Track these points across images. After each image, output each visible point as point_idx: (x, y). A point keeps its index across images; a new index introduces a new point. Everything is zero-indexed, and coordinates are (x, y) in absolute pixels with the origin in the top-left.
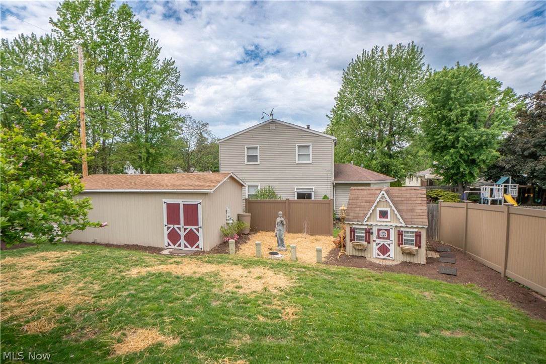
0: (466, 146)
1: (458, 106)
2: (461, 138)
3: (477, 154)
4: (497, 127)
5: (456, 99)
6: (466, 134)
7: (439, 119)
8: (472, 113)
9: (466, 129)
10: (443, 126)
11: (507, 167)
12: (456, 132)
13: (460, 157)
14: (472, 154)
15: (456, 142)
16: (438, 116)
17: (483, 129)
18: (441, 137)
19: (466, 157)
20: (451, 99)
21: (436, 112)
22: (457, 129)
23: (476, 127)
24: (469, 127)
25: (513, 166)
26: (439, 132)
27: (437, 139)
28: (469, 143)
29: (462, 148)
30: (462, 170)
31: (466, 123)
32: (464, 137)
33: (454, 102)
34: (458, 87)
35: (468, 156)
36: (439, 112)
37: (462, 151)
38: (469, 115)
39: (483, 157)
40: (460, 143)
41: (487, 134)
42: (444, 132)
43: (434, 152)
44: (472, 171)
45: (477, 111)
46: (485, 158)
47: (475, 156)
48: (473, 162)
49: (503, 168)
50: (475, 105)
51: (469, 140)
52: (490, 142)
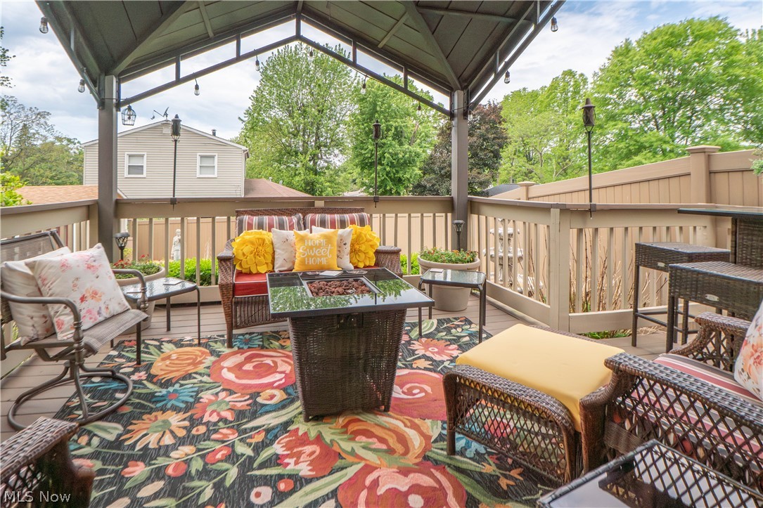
0: (392, 163)
1: (383, 120)
2: (387, 155)
3: (401, 172)
4: (419, 145)
5: (382, 112)
6: (391, 151)
7: (366, 133)
8: (396, 128)
9: (391, 145)
10: (370, 140)
11: (428, 185)
12: (383, 147)
13: (387, 175)
14: (397, 172)
15: (382, 159)
16: (365, 128)
17: (406, 146)
18: (367, 153)
19: (392, 174)
20: (377, 112)
21: (363, 125)
22: (384, 144)
23: (401, 144)
24: (394, 142)
25: (433, 185)
26: (365, 147)
27: (365, 154)
28: (394, 160)
29: (388, 165)
30: (388, 188)
31: (390, 139)
32: (389, 153)
33: (380, 116)
34: (384, 100)
35: (394, 174)
36: (366, 125)
37: (388, 169)
38: (393, 129)
39: (407, 176)
40: (386, 160)
41: (410, 152)
42: (370, 147)
43: (363, 168)
44: (398, 190)
45: (401, 128)
46: (409, 177)
47: (400, 175)
48: (400, 180)
49: (425, 187)
50: (399, 120)
51: (394, 157)
52: (414, 160)
